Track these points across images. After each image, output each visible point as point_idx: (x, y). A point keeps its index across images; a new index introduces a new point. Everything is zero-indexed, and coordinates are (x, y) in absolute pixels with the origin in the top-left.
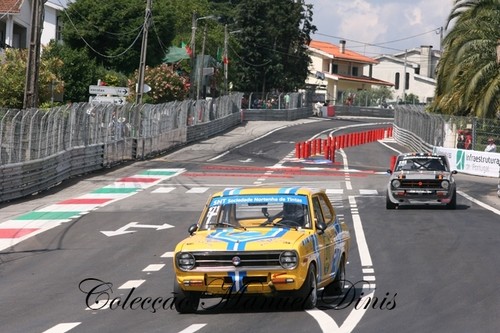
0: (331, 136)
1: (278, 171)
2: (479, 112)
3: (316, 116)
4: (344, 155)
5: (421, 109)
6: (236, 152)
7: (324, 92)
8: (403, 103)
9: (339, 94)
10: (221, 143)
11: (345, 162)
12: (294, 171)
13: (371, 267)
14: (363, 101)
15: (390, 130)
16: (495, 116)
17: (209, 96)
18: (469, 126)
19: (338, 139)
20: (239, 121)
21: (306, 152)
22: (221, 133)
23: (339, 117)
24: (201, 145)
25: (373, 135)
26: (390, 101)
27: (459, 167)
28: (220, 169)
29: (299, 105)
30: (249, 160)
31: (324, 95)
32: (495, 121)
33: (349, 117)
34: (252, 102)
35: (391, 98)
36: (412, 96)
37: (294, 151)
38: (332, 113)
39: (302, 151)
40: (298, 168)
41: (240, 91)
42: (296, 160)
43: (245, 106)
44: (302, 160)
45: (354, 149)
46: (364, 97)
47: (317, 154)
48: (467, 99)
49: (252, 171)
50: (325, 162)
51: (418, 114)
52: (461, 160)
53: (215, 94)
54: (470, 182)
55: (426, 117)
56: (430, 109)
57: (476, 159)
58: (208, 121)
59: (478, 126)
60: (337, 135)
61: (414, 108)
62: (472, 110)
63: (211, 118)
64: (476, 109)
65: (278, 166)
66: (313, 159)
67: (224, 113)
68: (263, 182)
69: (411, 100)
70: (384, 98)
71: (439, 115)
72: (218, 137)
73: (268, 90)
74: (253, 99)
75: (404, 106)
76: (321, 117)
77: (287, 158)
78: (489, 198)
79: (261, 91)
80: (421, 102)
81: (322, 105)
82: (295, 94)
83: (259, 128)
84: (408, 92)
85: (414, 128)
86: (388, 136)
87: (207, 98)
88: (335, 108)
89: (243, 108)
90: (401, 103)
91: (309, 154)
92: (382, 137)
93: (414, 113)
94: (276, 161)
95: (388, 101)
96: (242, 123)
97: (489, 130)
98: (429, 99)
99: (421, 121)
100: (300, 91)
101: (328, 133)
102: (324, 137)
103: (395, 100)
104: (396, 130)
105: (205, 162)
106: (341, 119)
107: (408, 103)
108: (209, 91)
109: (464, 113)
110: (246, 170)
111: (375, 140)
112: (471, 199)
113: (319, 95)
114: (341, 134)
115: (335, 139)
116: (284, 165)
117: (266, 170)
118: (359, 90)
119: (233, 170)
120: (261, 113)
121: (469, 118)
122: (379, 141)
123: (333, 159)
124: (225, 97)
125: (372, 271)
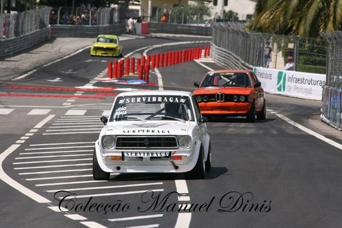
0: (145, 54)
1: (88, 91)
2: (301, 30)
3: (130, 33)
4: (159, 76)
5: (240, 27)
6: (43, 71)
7: (138, 8)
8: (222, 21)
9: (154, 10)
10: (26, 61)
11: (160, 83)
12: (106, 91)
13: (187, 195)
14: (179, 18)
15: (208, 48)
16: (317, 35)
17: (14, 9)
18: (291, 46)
19: (152, 58)
20: (47, 37)
21: (119, 72)
22: (28, 50)
23: (154, 35)
24: (5, 63)
25: (190, 54)
26: (208, 18)
27: (279, 89)
28: (27, 89)
29: (111, 21)
30: (57, 80)
31: (137, 11)
32: (318, 40)
33: (164, 35)
34: (61, 18)
35: (209, 15)
36: (231, 12)
37: (106, 71)
38: (147, 30)
39: (114, 71)
40: (110, 88)
41: (48, 5)
42: (108, 80)
43: (53, 21)
44: (115, 81)
45: (169, 69)
46: (180, 14)
47: (131, 74)
48: (289, 16)
49: (62, 91)
50: (139, 83)
51: (237, 32)
52: (282, 82)
53: (21, 8)
54: (292, 105)
55: (245, 35)
56: (250, 28)
57: (298, 80)
58: (13, 37)
59: (300, 46)
60: (152, 54)
61: (232, 25)
62: (294, 28)
63: (17, 33)
64: (298, 28)
65: (89, 86)
66: (126, 80)
67: (30, 29)
68: (73, 103)
69: (230, 17)
70: (201, 15)
71: (260, 33)
72: (24, 55)
73: (77, 4)
74: (62, 14)
75: (222, 24)
76: (135, 34)
77: (99, 78)
78: (312, 122)
79: (71, 5)
80: (240, 19)
81: (135, 21)
82: (107, 10)
83: (68, 46)
84: (227, 9)
85: (233, 47)
86: (205, 56)
87: (12, 13)
88: (149, 25)
89: (51, 23)
90: (219, 20)
91: (122, 74)
92: (199, 56)
93: (234, 31)
94: (86, 81)
95: (206, 18)
96: (49, 39)
97: (311, 49)
98: (249, 16)
99: (240, 39)
100: (113, 6)
101: (141, 52)
102: (138, 56)
103: (212, 17)
104: (214, 48)
105: (10, 81)
106: (156, 37)
107: (226, 21)
108: (14, 5)
109: (286, 31)
110: (54, 91)
111: (191, 60)
112: (292, 122)
113: (133, 11)
114: (156, 53)
115: (149, 58)
116: (94, 85)
117: (76, 90)
118: (175, 6)
119: (40, 90)
120: (70, 29)
121: (291, 37)
122: (196, 60)
123: (147, 79)
124: (31, 12)
125: (187, 198)
